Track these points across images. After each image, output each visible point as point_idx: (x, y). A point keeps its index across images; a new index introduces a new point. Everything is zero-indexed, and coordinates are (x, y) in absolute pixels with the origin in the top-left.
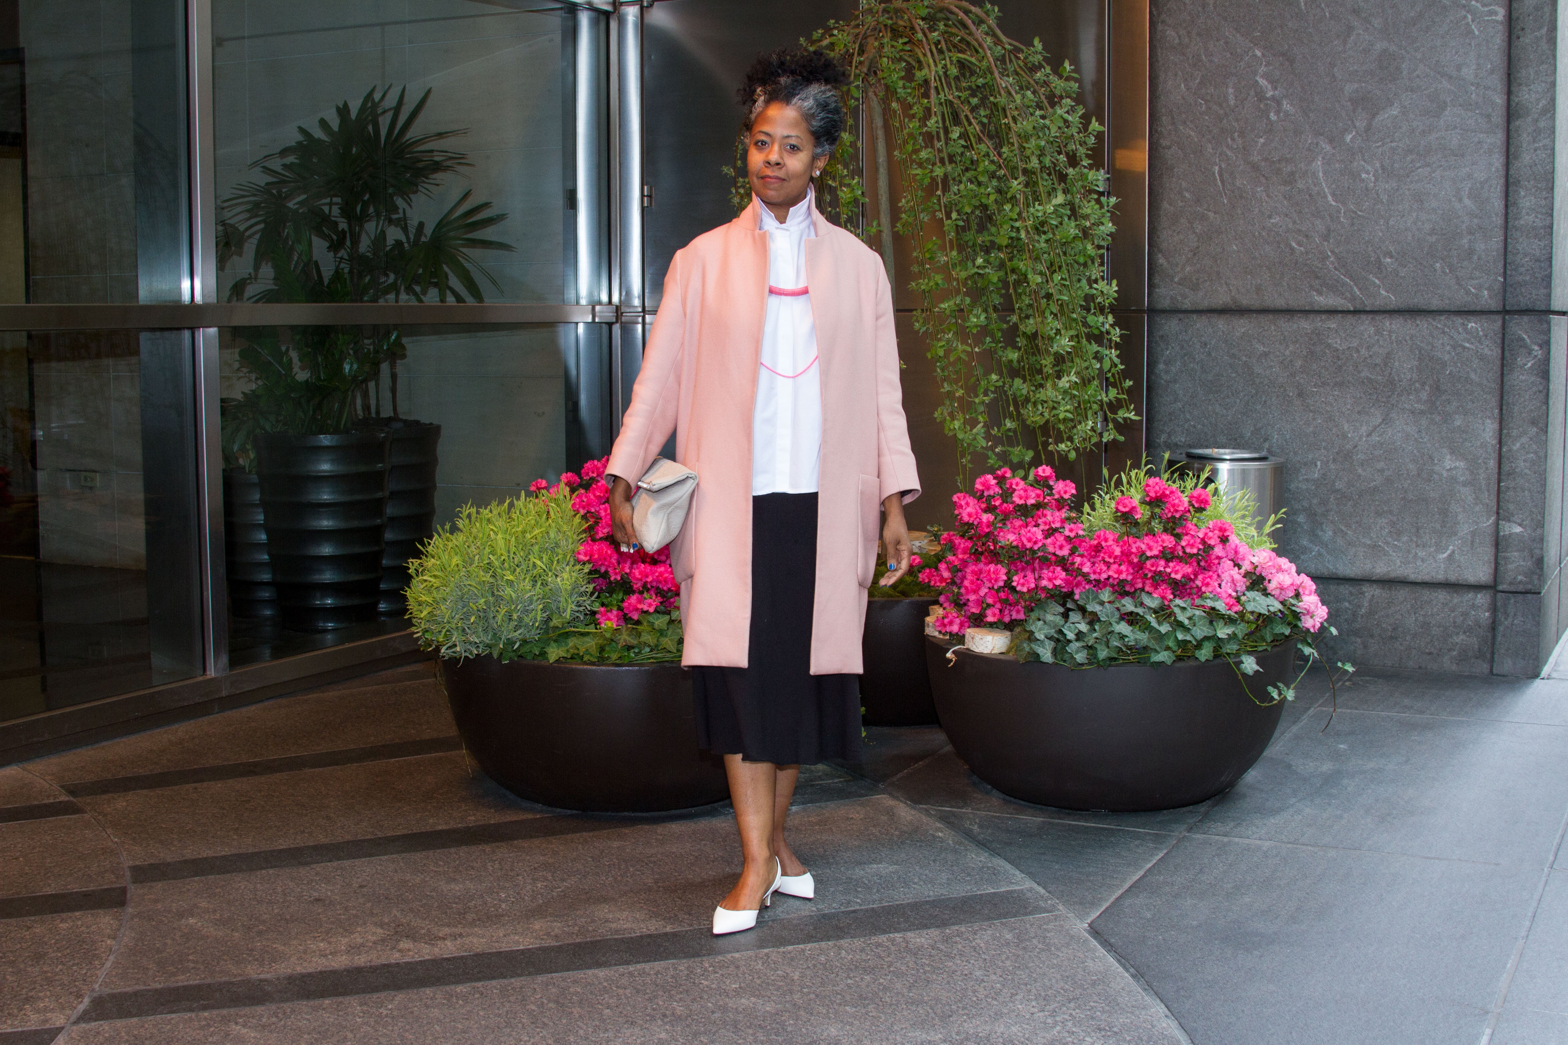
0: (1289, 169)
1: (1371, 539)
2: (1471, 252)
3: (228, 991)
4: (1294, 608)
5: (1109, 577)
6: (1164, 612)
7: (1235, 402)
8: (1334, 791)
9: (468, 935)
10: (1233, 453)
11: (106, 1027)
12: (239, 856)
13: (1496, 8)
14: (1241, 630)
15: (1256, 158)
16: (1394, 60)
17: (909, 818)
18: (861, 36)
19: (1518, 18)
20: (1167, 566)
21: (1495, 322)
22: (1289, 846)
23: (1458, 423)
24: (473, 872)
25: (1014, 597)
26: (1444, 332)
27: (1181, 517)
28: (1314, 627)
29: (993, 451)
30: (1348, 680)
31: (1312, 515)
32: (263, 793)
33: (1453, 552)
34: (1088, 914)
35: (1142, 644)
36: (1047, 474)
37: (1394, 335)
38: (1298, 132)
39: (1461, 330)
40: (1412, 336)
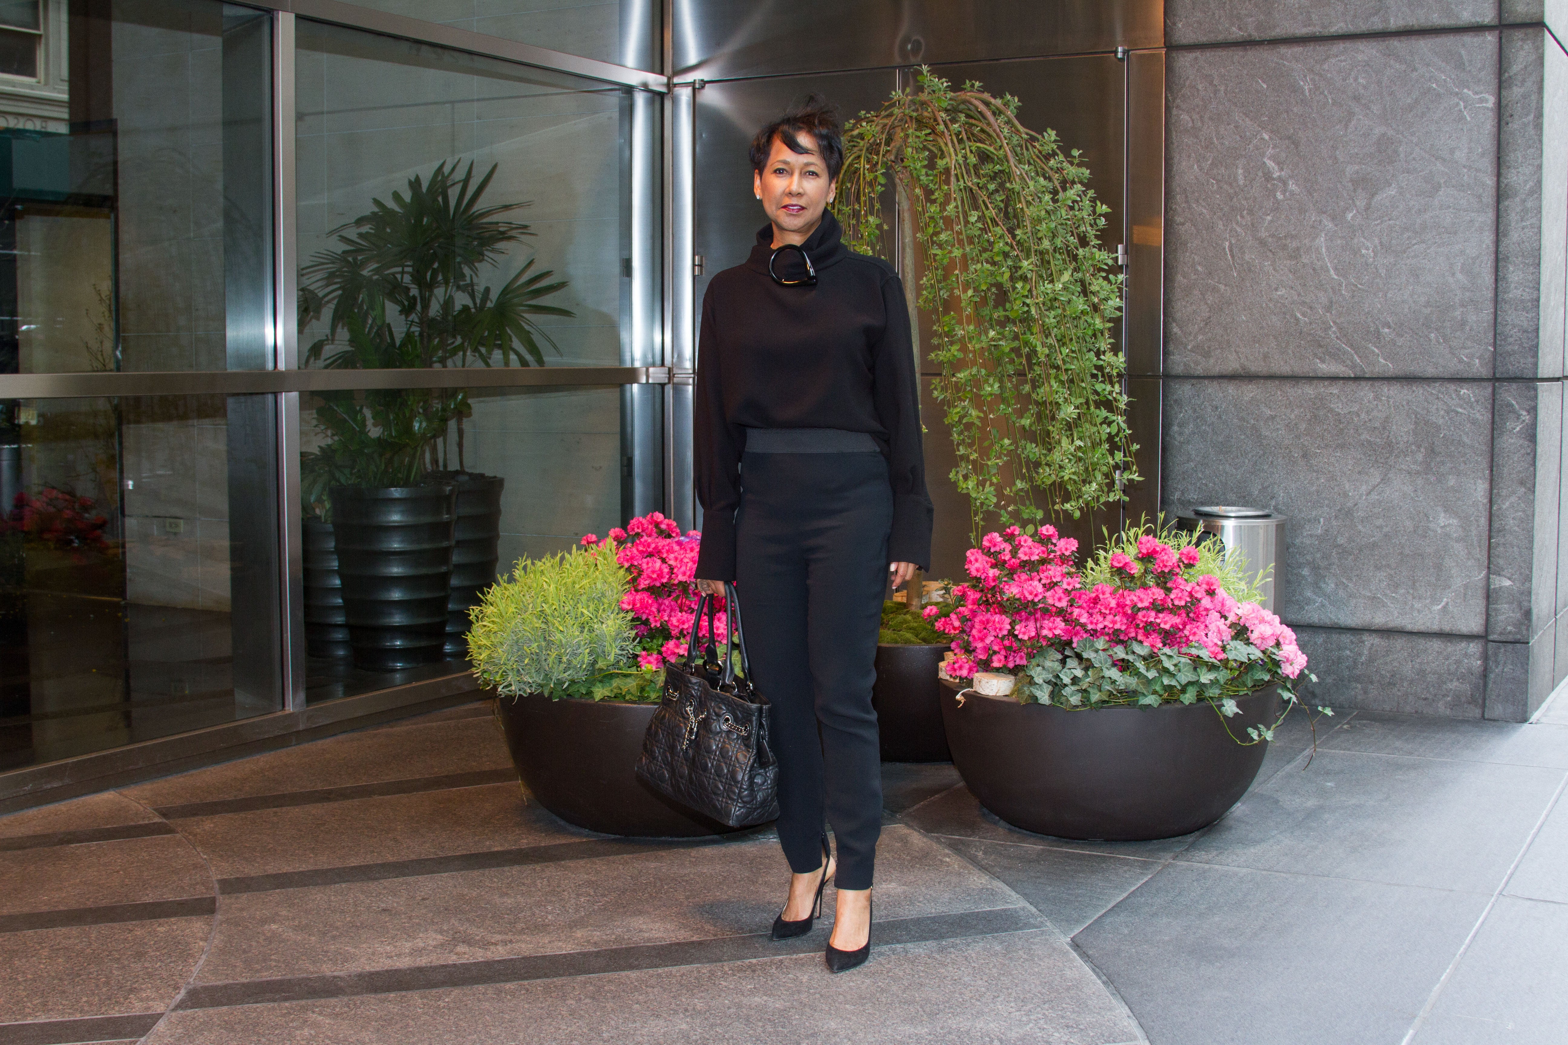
0: (1294, 244)
1: (1370, 591)
2: (1463, 323)
3: (306, 985)
4: (1273, 656)
5: (1105, 627)
6: (1152, 661)
7: (1244, 462)
8: (1314, 825)
9: (517, 941)
10: (1239, 511)
11: (200, 1013)
12: (316, 871)
13: (1487, 96)
14: (1223, 676)
15: (1263, 234)
16: (1392, 143)
17: (921, 844)
18: (888, 127)
19: (1507, 105)
20: (1157, 617)
21: (1485, 388)
22: (1264, 872)
23: (1451, 483)
24: (523, 888)
25: (1017, 645)
26: (1438, 398)
27: (1171, 572)
28: (1293, 673)
29: (1005, 510)
30: (1347, 723)
32: (336, 818)
33: (1447, 604)
34: (1072, 930)
35: (1131, 689)
36: (1051, 533)
37: (1392, 401)
38: (1302, 210)
39: (1454, 397)
40: (1408, 401)
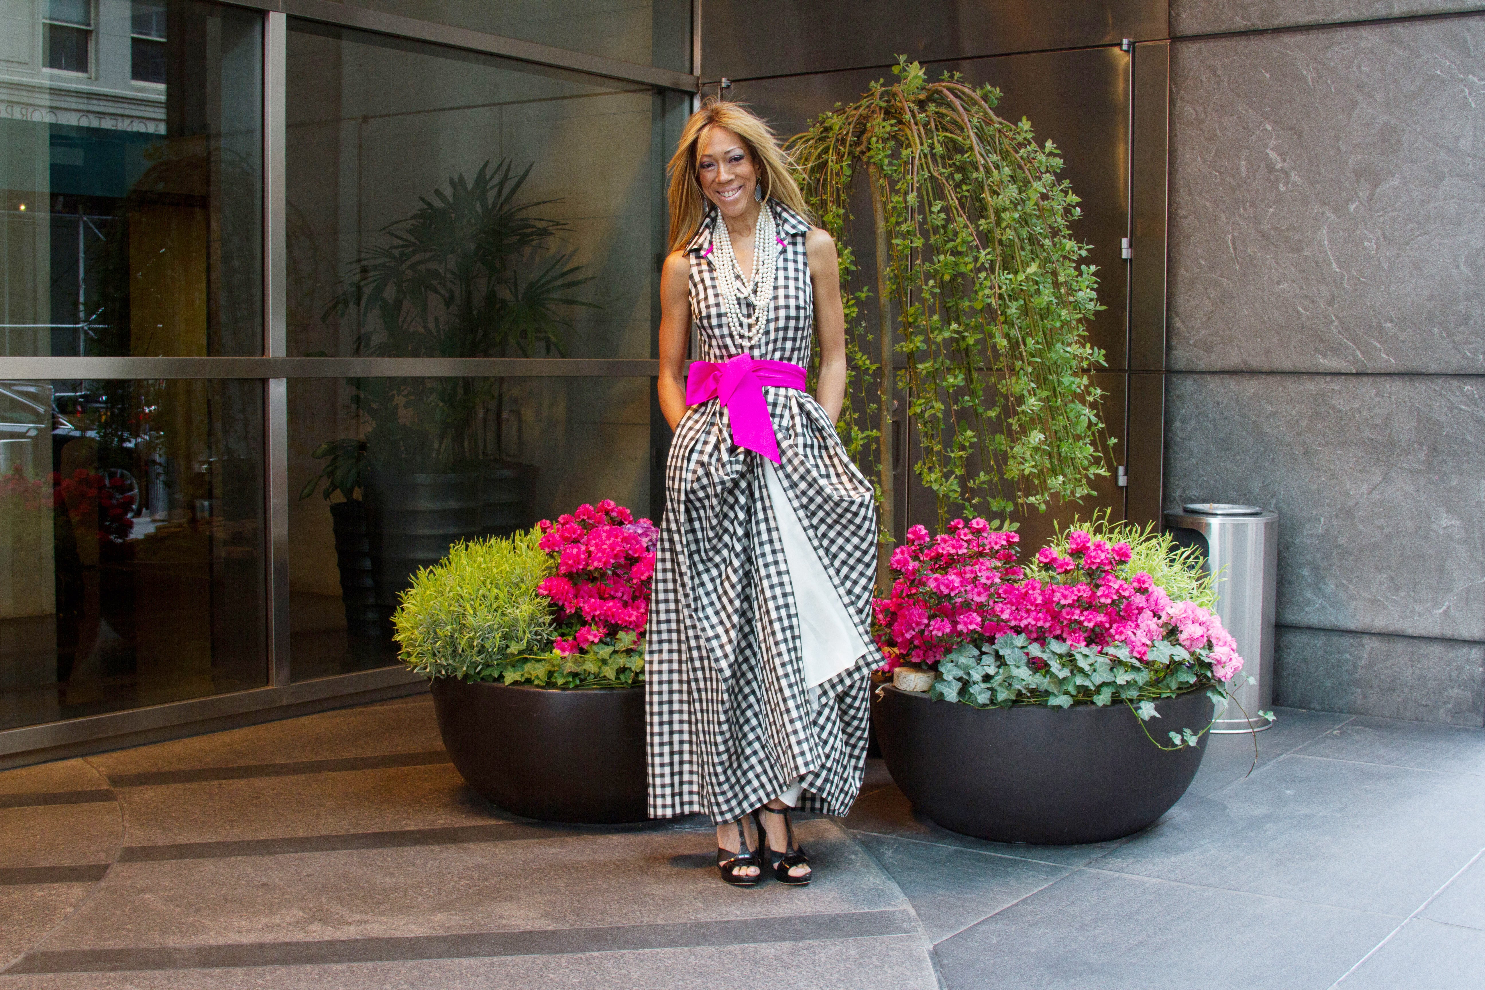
0: (1297, 237)
1: (1371, 593)
2: (1467, 317)
3: (142, 956)
4: (1203, 658)
5: (1028, 624)
6: (1069, 660)
7: (1245, 459)
8: (1251, 835)
10: (1229, 508)
11: (23, 979)
12: (221, 844)
15: (1266, 227)
16: (1396, 132)
20: (1081, 615)
23: (1454, 483)
26: (1441, 395)
28: (1224, 676)
29: (970, 502)
31: (1316, 569)
32: (275, 791)
33: (1449, 608)
34: (941, 936)
35: (1041, 688)
36: (981, 526)
37: (1394, 397)
38: (1305, 202)
39: (1458, 394)
40: (1410, 398)
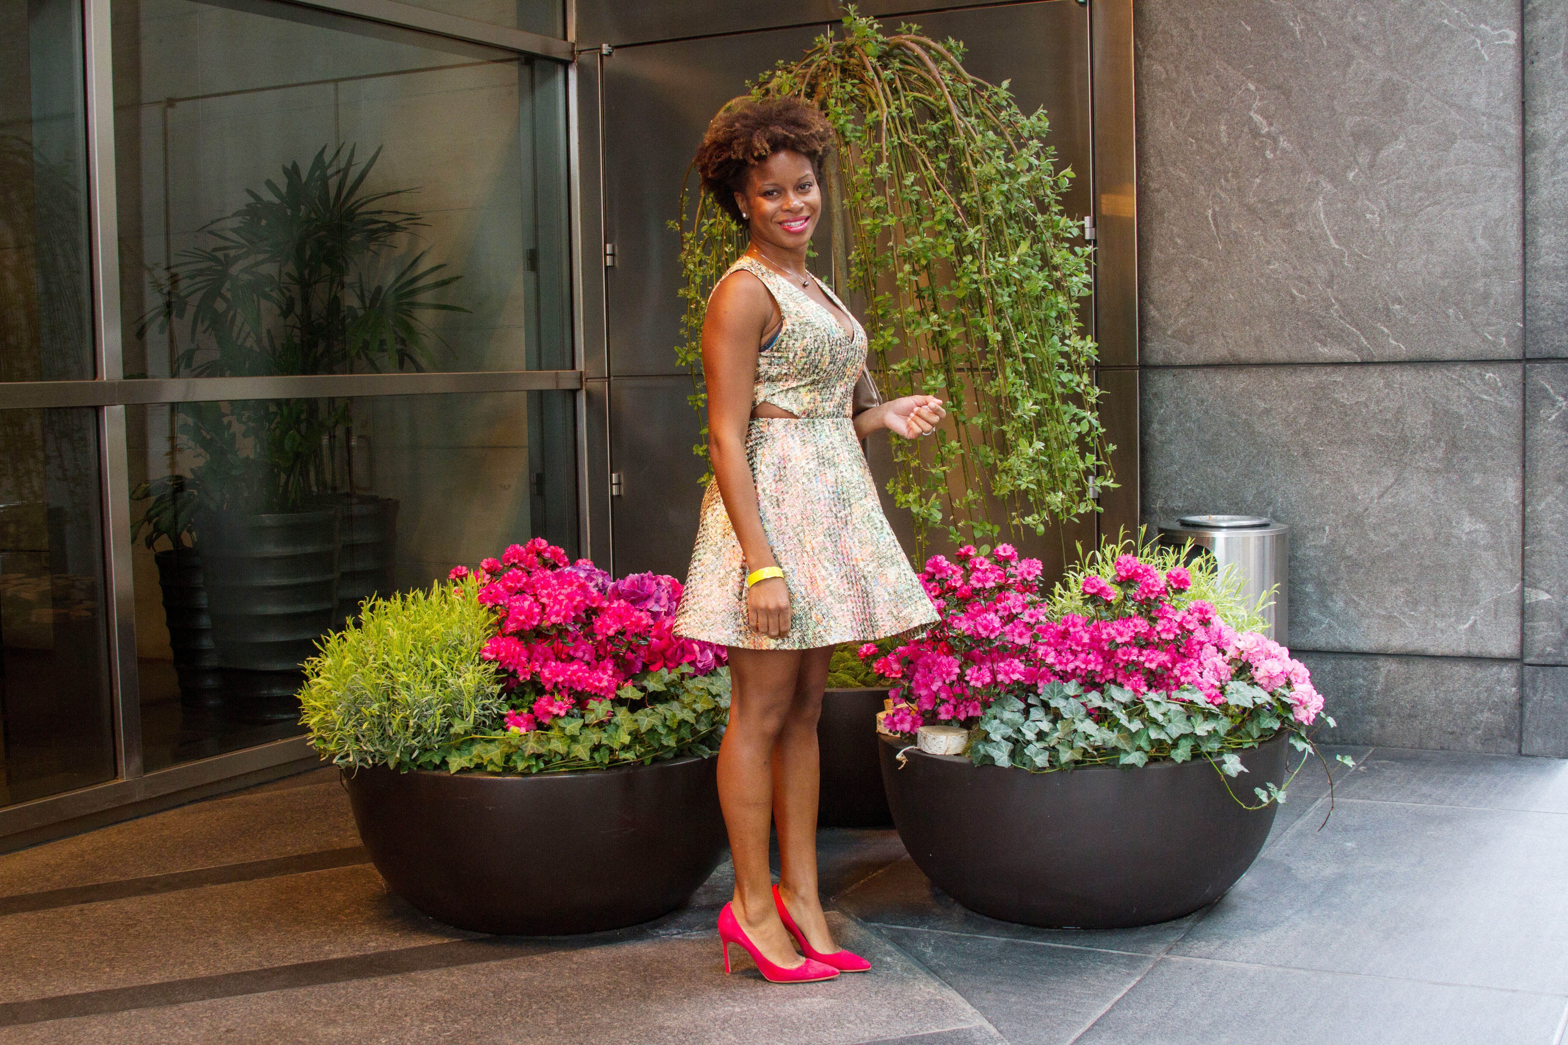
0: (1288, 211)
1: (1386, 609)
2: (1486, 296)
4: (1284, 699)
5: (1077, 667)
6: (1135, 709)
7: (1235, 463)
8: (1336, 900)
10: (1232, 520)
12: (104, 993)
13: (1508, 31)
14: (1223, 725)
15: (1252, 200)
16: (1399, 90)
19: (1531, 42)
20: (1140, 654)
21: (1515, 371)
22: (1280, 970)
23: (1477, 482)
25: (968, 693)
26: (1459, 384)
27: (1156, 598)
28: (1308, 719)
30: (1362, 765)
31: (1321, 584)
32: (153, 915)
33: (1475, 621)
35: (1110, 745)
36: (1009, 553)
37: (1405, 388)
38: (1296, 170)
39: (1478, 382)
40: (1424, 389)
